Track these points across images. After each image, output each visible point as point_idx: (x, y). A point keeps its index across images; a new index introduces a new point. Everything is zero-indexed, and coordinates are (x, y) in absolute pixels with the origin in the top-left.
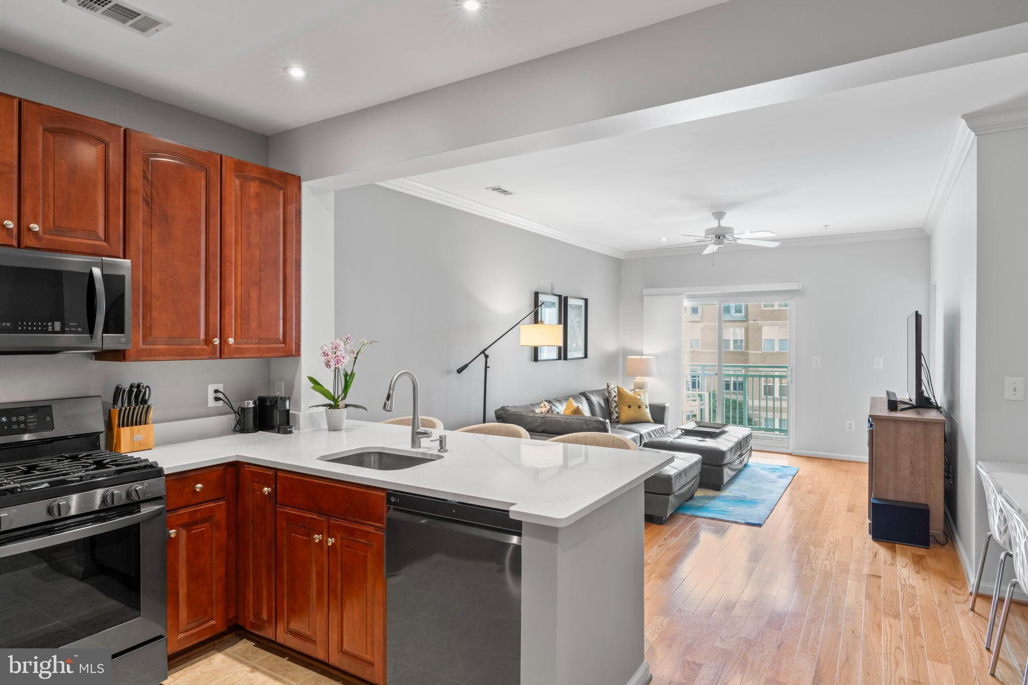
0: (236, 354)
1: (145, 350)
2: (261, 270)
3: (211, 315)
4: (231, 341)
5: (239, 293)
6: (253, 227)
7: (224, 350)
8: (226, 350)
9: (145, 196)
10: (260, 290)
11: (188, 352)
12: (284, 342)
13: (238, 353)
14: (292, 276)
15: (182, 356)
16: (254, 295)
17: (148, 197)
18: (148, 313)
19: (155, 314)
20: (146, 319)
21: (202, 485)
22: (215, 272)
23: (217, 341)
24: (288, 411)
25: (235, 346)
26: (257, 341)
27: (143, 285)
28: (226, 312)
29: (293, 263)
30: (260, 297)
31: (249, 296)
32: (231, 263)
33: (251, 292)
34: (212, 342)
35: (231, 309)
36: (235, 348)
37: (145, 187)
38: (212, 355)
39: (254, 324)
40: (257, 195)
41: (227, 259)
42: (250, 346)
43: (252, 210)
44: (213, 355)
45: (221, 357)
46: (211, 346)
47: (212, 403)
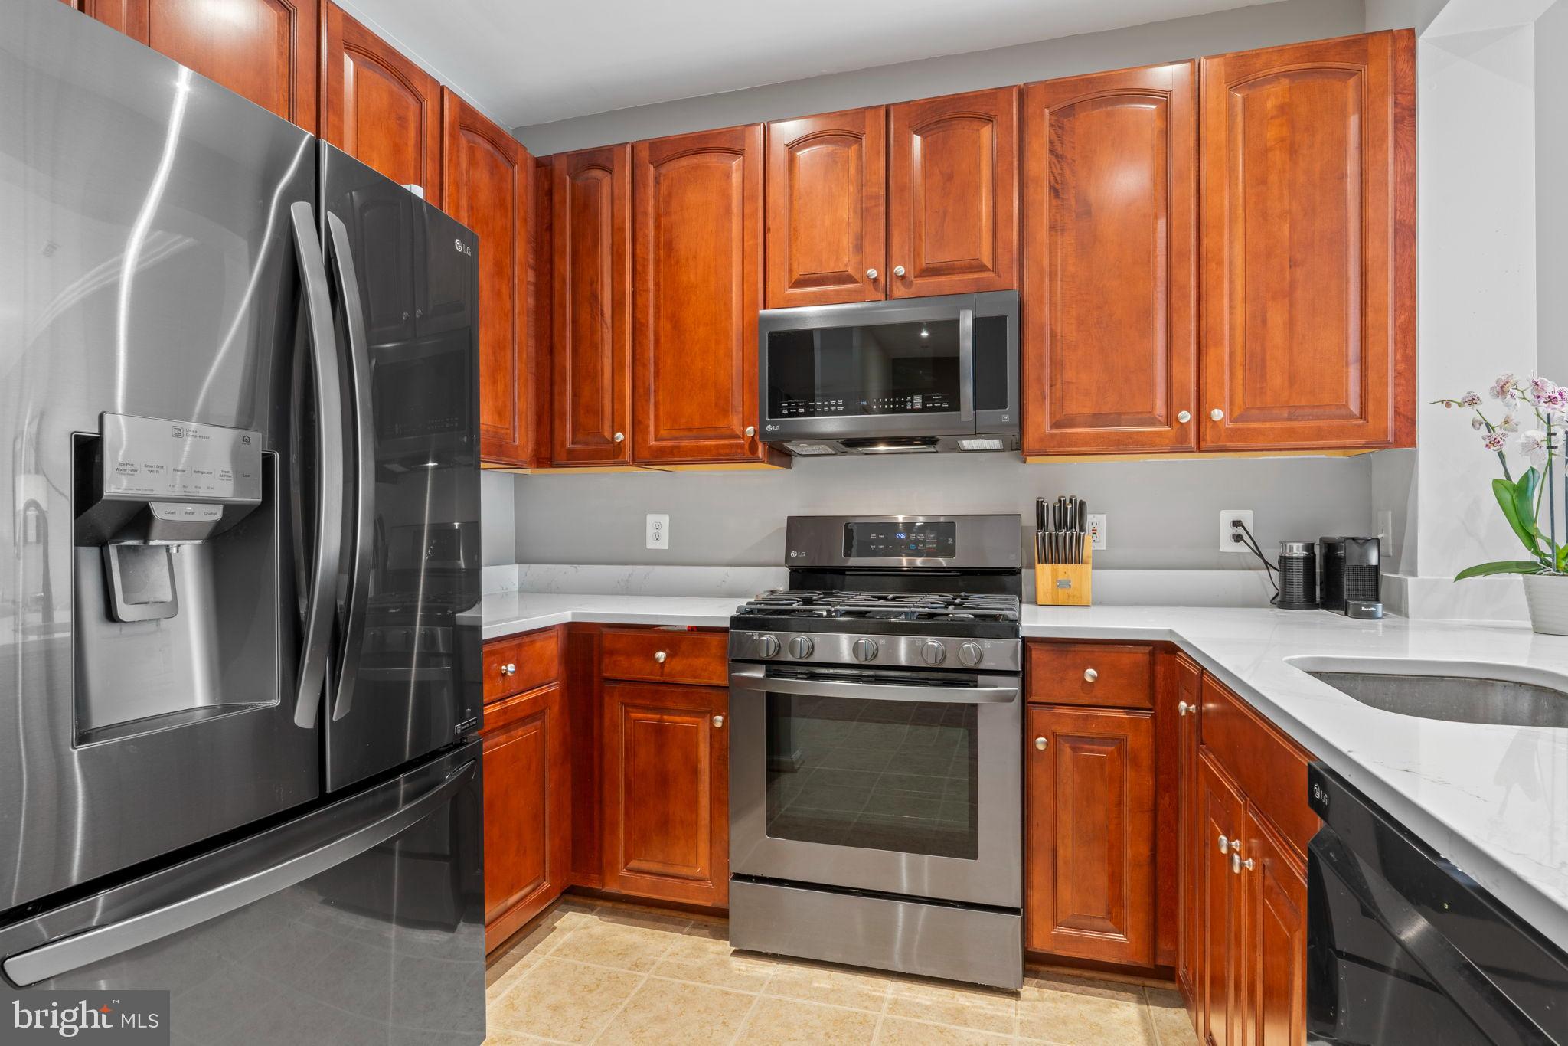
0: (1232, 441)
1: (1052, 436)
2: (1293, 263)
3: (1176, 370)
4: (1217, 414)
5: (1239, 319)
6: (1273, 178)
7: (1205, 435)
8: (1209, 434)
9: (1053, 182)
10: (1291, 305)
11: (1131, 438)
12: (1361, 415)
13: (1236, 441)
14: (1385, 263)
15: (1118, 446)
16: (1277, 318)
17: (1057, 183)
18: (1059, 376)
19: (1070, 375)
20: (1055, 385)
21: (1097, 672)
22: (1186, 287)
23: (1185, 416)
24: (1376, 568)
25: (1231, 425)
26: (1286, 415)
27: (1051, 329)
28: (1209, 360)
29: (1386, 232)
30: (1291, 324)
31: (1264, 321)
32: (1220, 263)
33: (1269, 315)
34: (1177, 420)
35: (1220, 355)
36: (1230, 429)
37: (1053, 168)
38: (1179, 447)
39: (1276, 380)
40: (1283, 110)
41: (1209, 256)
42: (1268, 425)
43: (1269, 144)
44: (1182, 443)
45: (1199, 450)
46: (1176, 426)
47: (1227, 546)
